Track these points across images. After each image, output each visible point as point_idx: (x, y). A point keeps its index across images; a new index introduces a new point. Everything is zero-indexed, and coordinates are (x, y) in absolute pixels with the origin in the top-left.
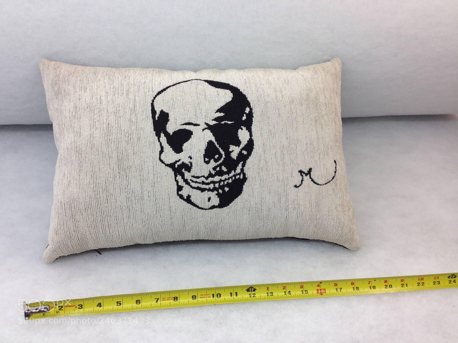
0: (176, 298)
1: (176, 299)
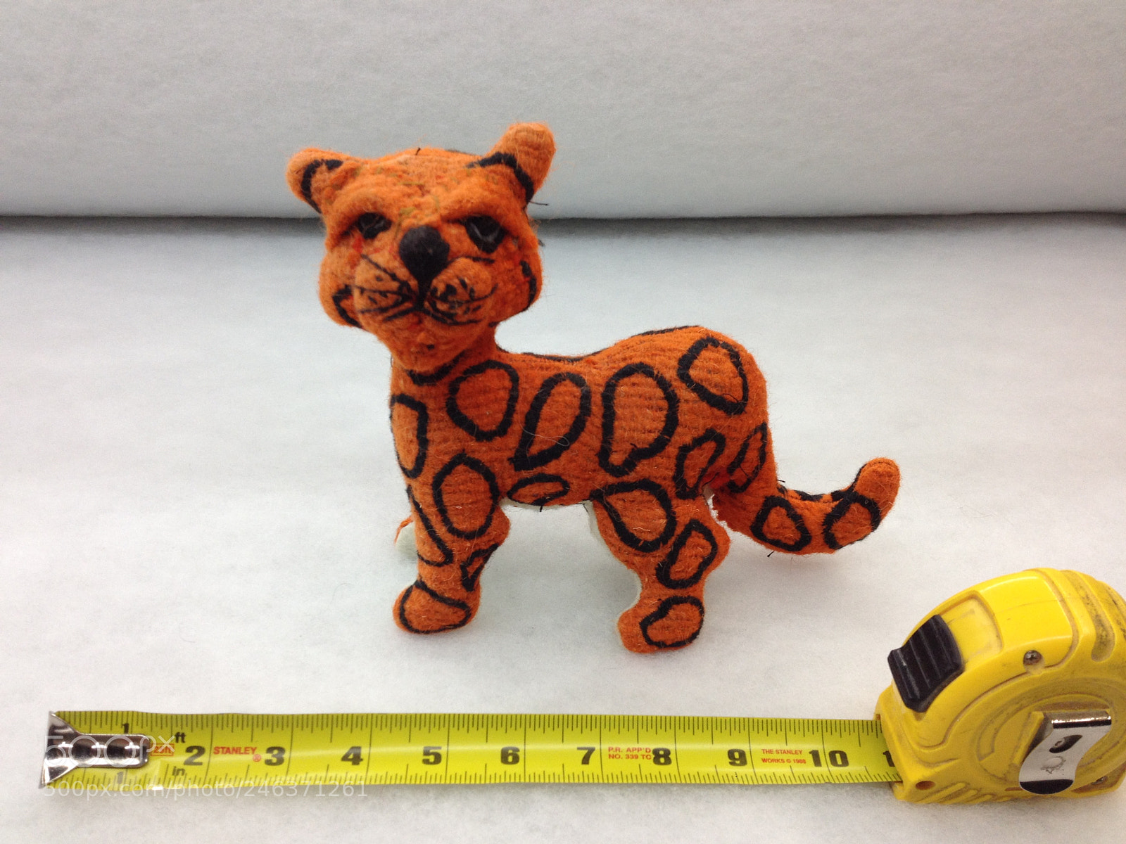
0: (661, 753)
1: (662, 756)
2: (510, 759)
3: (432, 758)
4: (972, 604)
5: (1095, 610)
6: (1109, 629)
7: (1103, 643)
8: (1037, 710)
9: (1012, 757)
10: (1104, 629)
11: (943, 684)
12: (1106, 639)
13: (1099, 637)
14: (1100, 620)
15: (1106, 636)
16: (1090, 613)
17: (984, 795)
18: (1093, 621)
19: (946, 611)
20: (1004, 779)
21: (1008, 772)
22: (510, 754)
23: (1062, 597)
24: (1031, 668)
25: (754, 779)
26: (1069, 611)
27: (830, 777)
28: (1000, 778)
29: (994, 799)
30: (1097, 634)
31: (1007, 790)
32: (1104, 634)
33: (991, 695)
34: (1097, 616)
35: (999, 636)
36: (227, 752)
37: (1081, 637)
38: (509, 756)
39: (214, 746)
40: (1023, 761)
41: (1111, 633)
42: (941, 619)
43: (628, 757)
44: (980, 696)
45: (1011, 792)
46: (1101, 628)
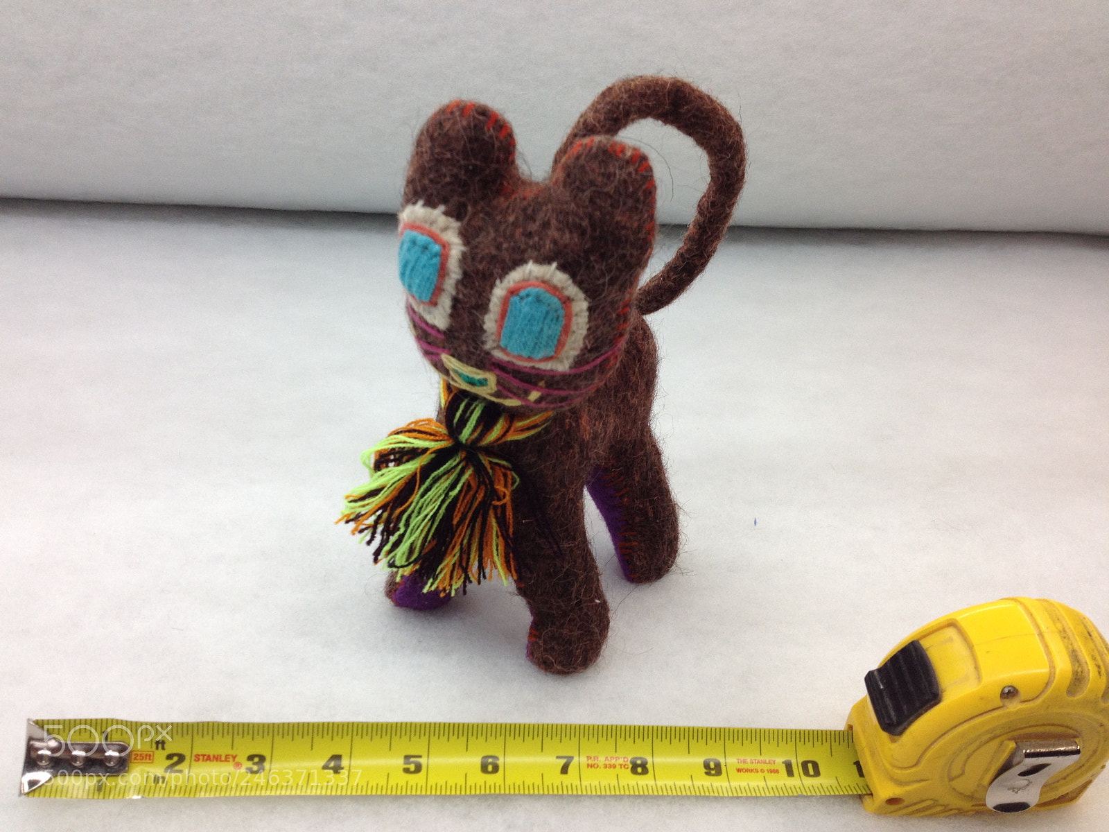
0: (639, 762)
1: (639, 766)
2: (490, 768)
3: (412, 767)
4: (951, 632)
5: (1071, 644)
6: (1085, 665)
7: (1079, 679)
8: (1009, 739)
9: (982, 778)
10: (1080, 665)
11: (920, 712)
12: (1081, 676)
13: (1075, 673)
14: (1076, 656)
15: (1082, 672)
16: (1067, 648)
17: (951, 810)
18: (1069, 656)
19: (924, 637)
20: (971, 797)
21: (976, 791)
22: (490, 763)
23: (1040, 631)
24: (1007, 702)
25: (729, 790)
26: (1046, 646)
27: (802, 789)
28: (968, 796)
29: (961, 813)
30: (1073, 670)
31: (973, 806)
32: (1079, 670)
33: (966, 726)
34: (1074, 651)
35: (977, 668)
36: (207, 760)
37: (1058, 672)
38: (490, 766)
39: (195, 752)
40: (991, 783)
41: (1086, 669)
42: (920, 645)
43: (606, 766)
44: (956, 727)
45: (976, 808)
46: (1077, 664)
